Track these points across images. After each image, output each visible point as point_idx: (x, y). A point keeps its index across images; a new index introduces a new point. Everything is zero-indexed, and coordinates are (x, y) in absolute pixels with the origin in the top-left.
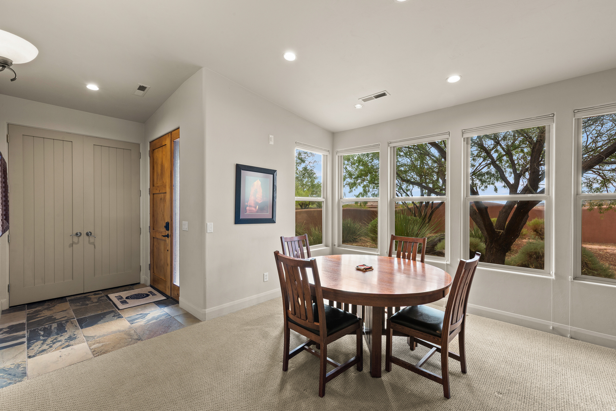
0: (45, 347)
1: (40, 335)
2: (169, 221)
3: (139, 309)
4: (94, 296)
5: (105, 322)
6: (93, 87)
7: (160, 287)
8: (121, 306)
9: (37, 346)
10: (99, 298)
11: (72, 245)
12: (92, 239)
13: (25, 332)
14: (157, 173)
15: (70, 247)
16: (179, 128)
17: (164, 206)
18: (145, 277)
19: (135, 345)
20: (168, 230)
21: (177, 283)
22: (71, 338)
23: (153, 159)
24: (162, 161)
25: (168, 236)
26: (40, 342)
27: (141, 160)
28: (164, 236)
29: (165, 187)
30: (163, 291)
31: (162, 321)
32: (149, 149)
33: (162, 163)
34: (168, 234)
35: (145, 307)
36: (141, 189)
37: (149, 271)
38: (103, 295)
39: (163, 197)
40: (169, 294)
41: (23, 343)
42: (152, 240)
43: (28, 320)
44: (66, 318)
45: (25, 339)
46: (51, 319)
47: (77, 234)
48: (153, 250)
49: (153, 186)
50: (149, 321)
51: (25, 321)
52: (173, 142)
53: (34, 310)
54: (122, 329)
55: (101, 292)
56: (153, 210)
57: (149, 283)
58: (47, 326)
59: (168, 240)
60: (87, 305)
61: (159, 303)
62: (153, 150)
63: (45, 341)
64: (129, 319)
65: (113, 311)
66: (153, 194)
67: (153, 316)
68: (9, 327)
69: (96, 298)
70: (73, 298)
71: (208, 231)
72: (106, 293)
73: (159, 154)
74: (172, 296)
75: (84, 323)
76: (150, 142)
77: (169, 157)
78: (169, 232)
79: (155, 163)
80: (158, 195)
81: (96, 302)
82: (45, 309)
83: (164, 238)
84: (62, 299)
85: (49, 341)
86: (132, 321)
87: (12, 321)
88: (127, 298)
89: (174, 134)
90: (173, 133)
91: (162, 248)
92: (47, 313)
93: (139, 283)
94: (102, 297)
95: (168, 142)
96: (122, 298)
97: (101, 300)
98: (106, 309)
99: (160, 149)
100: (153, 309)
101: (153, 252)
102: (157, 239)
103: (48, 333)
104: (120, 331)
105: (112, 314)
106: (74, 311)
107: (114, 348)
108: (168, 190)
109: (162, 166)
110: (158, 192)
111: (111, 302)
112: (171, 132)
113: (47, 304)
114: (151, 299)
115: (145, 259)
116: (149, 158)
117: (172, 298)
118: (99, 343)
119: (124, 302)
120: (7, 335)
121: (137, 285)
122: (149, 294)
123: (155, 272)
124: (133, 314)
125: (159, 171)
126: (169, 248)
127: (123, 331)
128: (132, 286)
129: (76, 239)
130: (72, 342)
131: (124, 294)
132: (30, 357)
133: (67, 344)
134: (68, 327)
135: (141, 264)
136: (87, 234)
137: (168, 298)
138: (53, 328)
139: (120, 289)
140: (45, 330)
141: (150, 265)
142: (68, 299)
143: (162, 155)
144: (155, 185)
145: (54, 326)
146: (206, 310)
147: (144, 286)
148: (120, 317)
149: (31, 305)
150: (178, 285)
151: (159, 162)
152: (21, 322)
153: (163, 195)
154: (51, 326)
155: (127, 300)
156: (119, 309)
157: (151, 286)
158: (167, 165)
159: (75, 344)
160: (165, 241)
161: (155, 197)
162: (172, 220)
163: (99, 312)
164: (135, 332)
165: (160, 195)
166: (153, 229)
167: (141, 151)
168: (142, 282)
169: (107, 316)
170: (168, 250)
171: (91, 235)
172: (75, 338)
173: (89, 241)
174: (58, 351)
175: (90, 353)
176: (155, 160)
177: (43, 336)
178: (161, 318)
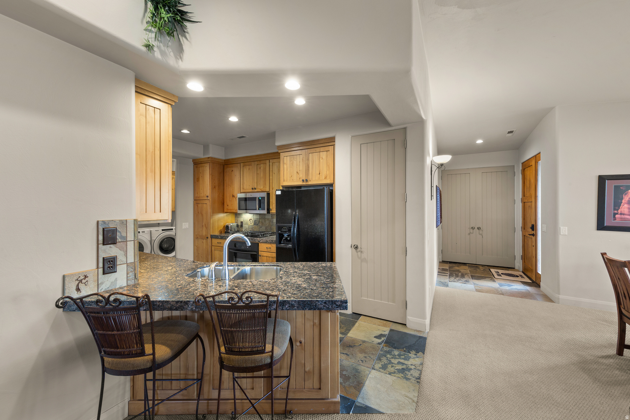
0: (455, 280)
1: (454, 275)
2: (534, 224)
3: (508, 282)
4: (481, 267)
5: (485, 281)
6: (480, 141)
7: (529, 274)
8: (496, 276)
9: (452, 279)
10: (484, 269)
11: (469, 234)
12: (481, 232)
13: (448, 272)
14: (527, 187)
15: (468, 235)
16: (540, 153)
17: (531, 212)
18: (519, 264)
19: (499, 295)
20: (533, 230)
21: (540, 272)
22: (466, 281)
23: (524, 176)
24: (530, 178)
25: (533, 235)
26: (453, 278)
27: (515, 177)
28: (530, 235)
29: (531, 198)
30: (531, 277)
31: (523, 292)
32: (521, 169)
33: (530, 179)
34: (533, 234)
35: (513, 282)
36: (515, 199)
37: (521, 261)
38: (487, 268)
39: (530, 205)
40: (534, 280)
41: (447, 276)
42: (523, 237)
43: (449, 268)
44: (465, 273)
45: (448, 275)
46: (459, 271)
47: (472, 228)
48: (524, 245)
49: (524, 196)
50: (512, 289)
51: (448, 268)
52: (537, 163)
53: (452, 265)
54: (494, 286)
55: (486, 266)
56: (524, 214)
57: (521, 270)
58: (457, 273)
59: (534, 238)
60: (477, 270)
61: (524, 283)
62: (524, 169)
63: (455, 278)
64: (500, 284)
65: (491, 277)
66: (524, 202)
67: (516, 287)
68: (442, 269)
69: (483, 268)
70: (470, 265)
71: (561, 234)
72: (489, 268)
73: (528, 172)
74: (536, 282)
75: (473, 277)
76: (522, 163)
77: (534, 175)
78: (534, 232)
79: (525, 178)
80: (527, 203)
81: (482, 270)
82: (457, 266)
83: (531, 236)
84: (465, 264)
85: (457, 279)
86: (501, 285)
87: (443, 267)
88: (502, 274)
89: (537, 158)
90: (537, 156)
91: (530, 244)
92: (457, 268)
93: (514, 268)
94: (486, 269)
95: (533, 163)
96: (499, 273)
97: (485, 270)
98: (487, 275)
99: (529, 168)
100: (518, 284)
101: (524, 247)
102: (527, 236)
103: (457, 276)
104: (492, 287)
105: (490, 279)
106: (469, 271)
107: (486, 292)
108: (533, 200)
109: (530, 181)
110: (527, 201)
111: (491, 273)
112: (535, 156)
113: (457, 264)
114: (520, 279)
115: (518, 252)
116: (521, 175)
117: (536, 283)
118: (480, 288)
119: (499, 275)
120: (442, 271)
121: (512, 269)
122: (519, 276)
123: (526, 261)
124: (503, 282)
125: (528, 185)
126: (534, 244)
127: (494, 288)
128: (508, 269)
129: (471, 231)
130: (466, 283)
131: (501, 271)
132: (450, 281)
133: (465, 283)
134: (466, 276)
135: (516, 255)
136: (478, 228)
137: (533, 282)
138: (459, 275)
139: (499, 268)
140: (456, 274)
141: (522, 256)
142: (467, 265)
143: (529, 173)
144: (526, 196)
145: (460, 274)
146: (560, 296)
147: (518, 271)
148: (494, 281)
149: (450, 262)
150: (540, 273)
151: (528, 178)
152: (447, 268)
153: (530, 203)
154: (458, 274)
155: (501, 275)
156: (495, 278)
157: (523, 272)
158: (533, 181)
159: (468, 284)
160: (532, 238)
161: (525, 204)
162: (536, 223)
163: (483, 276)
164: (501, 290)
165: (529, 203)
166: (524, 229)
167: (515, 171)
168: (516, 268)
169: (486, 279)
170: (533, 246)
171: (480, 229)
172: (469, 282)
173: (479, 232)
174: (460, 284)
175: (475, 290)
176: (525, 177)
177: (455, 276)
178: (522, 291)
